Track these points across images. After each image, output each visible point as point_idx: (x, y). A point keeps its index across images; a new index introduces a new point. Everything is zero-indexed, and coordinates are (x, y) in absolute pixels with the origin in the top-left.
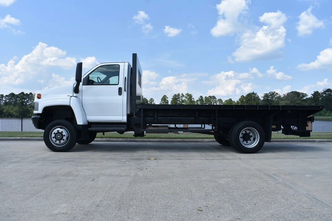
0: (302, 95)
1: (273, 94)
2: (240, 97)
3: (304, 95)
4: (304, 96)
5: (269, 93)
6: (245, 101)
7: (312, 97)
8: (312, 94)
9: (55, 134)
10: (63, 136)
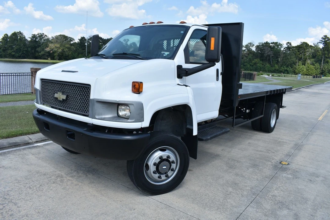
0: (70, 39)
1: (41, 36)
2: (4, 36)
3: (72, 39)
4: (71, 41)
5: (38, 34)
6: (9, 41)
7: (79, 42)
8: (79, 39)
9: (157, 165)
10: (170, 163)
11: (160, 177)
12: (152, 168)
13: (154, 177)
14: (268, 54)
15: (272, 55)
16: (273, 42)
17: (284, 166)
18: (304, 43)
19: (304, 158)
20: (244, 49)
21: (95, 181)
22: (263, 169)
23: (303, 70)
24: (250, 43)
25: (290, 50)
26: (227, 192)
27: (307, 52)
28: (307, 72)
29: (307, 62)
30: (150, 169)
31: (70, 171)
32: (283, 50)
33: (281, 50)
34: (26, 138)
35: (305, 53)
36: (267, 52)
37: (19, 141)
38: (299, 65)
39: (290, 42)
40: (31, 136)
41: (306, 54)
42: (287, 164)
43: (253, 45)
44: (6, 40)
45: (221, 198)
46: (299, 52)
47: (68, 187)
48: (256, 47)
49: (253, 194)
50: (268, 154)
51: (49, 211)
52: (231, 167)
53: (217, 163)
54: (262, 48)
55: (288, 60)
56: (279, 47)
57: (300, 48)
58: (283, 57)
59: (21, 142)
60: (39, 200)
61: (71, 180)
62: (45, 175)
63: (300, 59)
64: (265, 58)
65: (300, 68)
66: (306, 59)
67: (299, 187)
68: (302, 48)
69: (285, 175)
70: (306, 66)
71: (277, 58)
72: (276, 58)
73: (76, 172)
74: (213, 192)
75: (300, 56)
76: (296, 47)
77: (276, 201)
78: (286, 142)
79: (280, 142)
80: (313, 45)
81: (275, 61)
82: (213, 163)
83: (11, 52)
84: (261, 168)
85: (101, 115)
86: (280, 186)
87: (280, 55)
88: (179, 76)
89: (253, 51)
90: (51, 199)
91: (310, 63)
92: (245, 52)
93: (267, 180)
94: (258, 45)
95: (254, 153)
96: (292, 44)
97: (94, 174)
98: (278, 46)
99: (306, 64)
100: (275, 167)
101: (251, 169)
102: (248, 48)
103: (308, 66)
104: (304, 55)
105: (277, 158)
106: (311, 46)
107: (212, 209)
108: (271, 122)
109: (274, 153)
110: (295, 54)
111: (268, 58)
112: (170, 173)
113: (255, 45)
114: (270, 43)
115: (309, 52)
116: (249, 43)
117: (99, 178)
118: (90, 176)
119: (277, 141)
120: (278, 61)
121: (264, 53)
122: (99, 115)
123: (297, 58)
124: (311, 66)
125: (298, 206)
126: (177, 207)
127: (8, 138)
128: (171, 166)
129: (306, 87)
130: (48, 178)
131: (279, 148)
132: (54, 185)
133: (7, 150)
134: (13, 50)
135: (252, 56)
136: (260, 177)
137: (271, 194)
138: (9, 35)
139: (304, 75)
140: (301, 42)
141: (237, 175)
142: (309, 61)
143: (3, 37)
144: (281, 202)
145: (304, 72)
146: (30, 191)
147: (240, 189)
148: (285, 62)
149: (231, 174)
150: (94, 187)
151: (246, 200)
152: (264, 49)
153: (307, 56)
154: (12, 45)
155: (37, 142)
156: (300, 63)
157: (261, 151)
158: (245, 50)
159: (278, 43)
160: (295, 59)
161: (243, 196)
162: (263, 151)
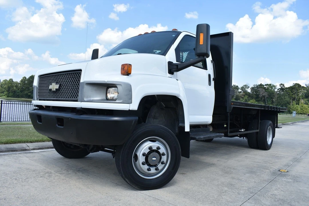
6: (27, 83)
9: (146, 156)
10: (161, 155)
11: (149, 170)
12: (141, 159)
13: (143, 169)
14: (263, 95)
15: (267, 96)
16: (267, 84)
17: (282, 173)
18: (296, 84)
19: (304, 168)
20: (240, 90)
21: (83, 178)
22: (261, 175)
23: (298, 110)
24: (246, 85)
25: (283, 91)
26: (222, 190)
27: (300, 92)
28: (302, 111)
29: (300, 102)
30: (139, 159)
31: (60, 170)
32: (277, 91)
33: (275, 92)
34: (24, 145)
35: (298, 93)
36: (262, 93)
37: (16, 147)
38: (293, 105)
39: (283, 84)
40: (29, 144)
41: (299, 95)
42: (286, 172)
43: (249, 87)
44: (25, 82)
45: (216, 195)
46: (292, 92)
47: (54, 181)
48: (251, 88)
49: (251, 193)
50: (265, 164)
51: (29, 197)
52: (227, 173)
53: (212, 169)
54: (257, 89)
55: (282, 100)
56: (273, 89)
57: (293, 89)
58: (278, 98)
59: (18, 148)
60: (22, 188)
61: (59, 176)
62: (34, 171)
63: (294, 99)
64: (260, 99)
65: (295, 107)
66: (300, 99)
67: (301, 188)
68: (295, 88)
69: (284, 179)
70: (300, 105)
71: (272, 98)
72: (270, 99)
73: (66, 171)
74: (206, 190)
75: (293, 96)
76: (289, 88)
77: (276, 199)
78: (284, 157)
79: (277, 156)
80: (305, 86)
81: (270, 101)
82: (208, 169)
83: (28, 93)
84: (259, 174)
85: (90, 97)
86: (280, 187)
87: (274, 96)
88: (171, 72)
89: (249, 92)
90: (34, 188)
91: (303, 103)
92: (241, 94)
93: (265, 183)
94: (253, 87)
95: (252, 164)
96: (285, 86)
97: (83, 173)
98: (272, 87)
99: (300, 104)
100: (274, 173)
101: (248, 175)
102: (244, 90)
103: (302, 105)
104: (297, 95)
105: (276, 167)
106: (303, 87)
107: (205, 203)
108: (268, 140)
109: (272, 164)
110: (289, 95)
111: (263, 99)
112: (160, 166)
113: (251, 87)
114: (264, 85)
115: (302, 93)
116: (244, 85)
117: (88, 175)
118: (80, 174)
119: (274, 156)
120: (272, 101)
121: (259, 94)
122: (87, 97)
123: (290, 98)
124: (305, 105)
125: (301, 203)
126: (167, 200)
127: (7, 144)
128: (161, 158)
129: (301, 121)
130: (36, 173)
131: (277, 160)
132: (41, 179)
133: (3, 153)
134: (29, 91)
135: (248, 97)
136: (258, 180)
137: (270, 193)
138: (27, 77)
139: (299, 114)
140: (293, 84)
141: (233, 178)
142: (302, 101)
143: (22, 79)
144: (282, 200)
145: (299, 111)
146: (15, 182)
147: (237, 189)
148: (279, 102)
149: (227, 178)
150: (81, 182)
151: (243, 198)
152: (259, 91)
153: (300, 96)
154: (29, 86)
155: (34, 149)
156: (294, 102)
157: (258, 162)
158: (240, 92)
159: (272, 85)
160: (289, 99)
161: (239, 194)
162: (260, 163)
